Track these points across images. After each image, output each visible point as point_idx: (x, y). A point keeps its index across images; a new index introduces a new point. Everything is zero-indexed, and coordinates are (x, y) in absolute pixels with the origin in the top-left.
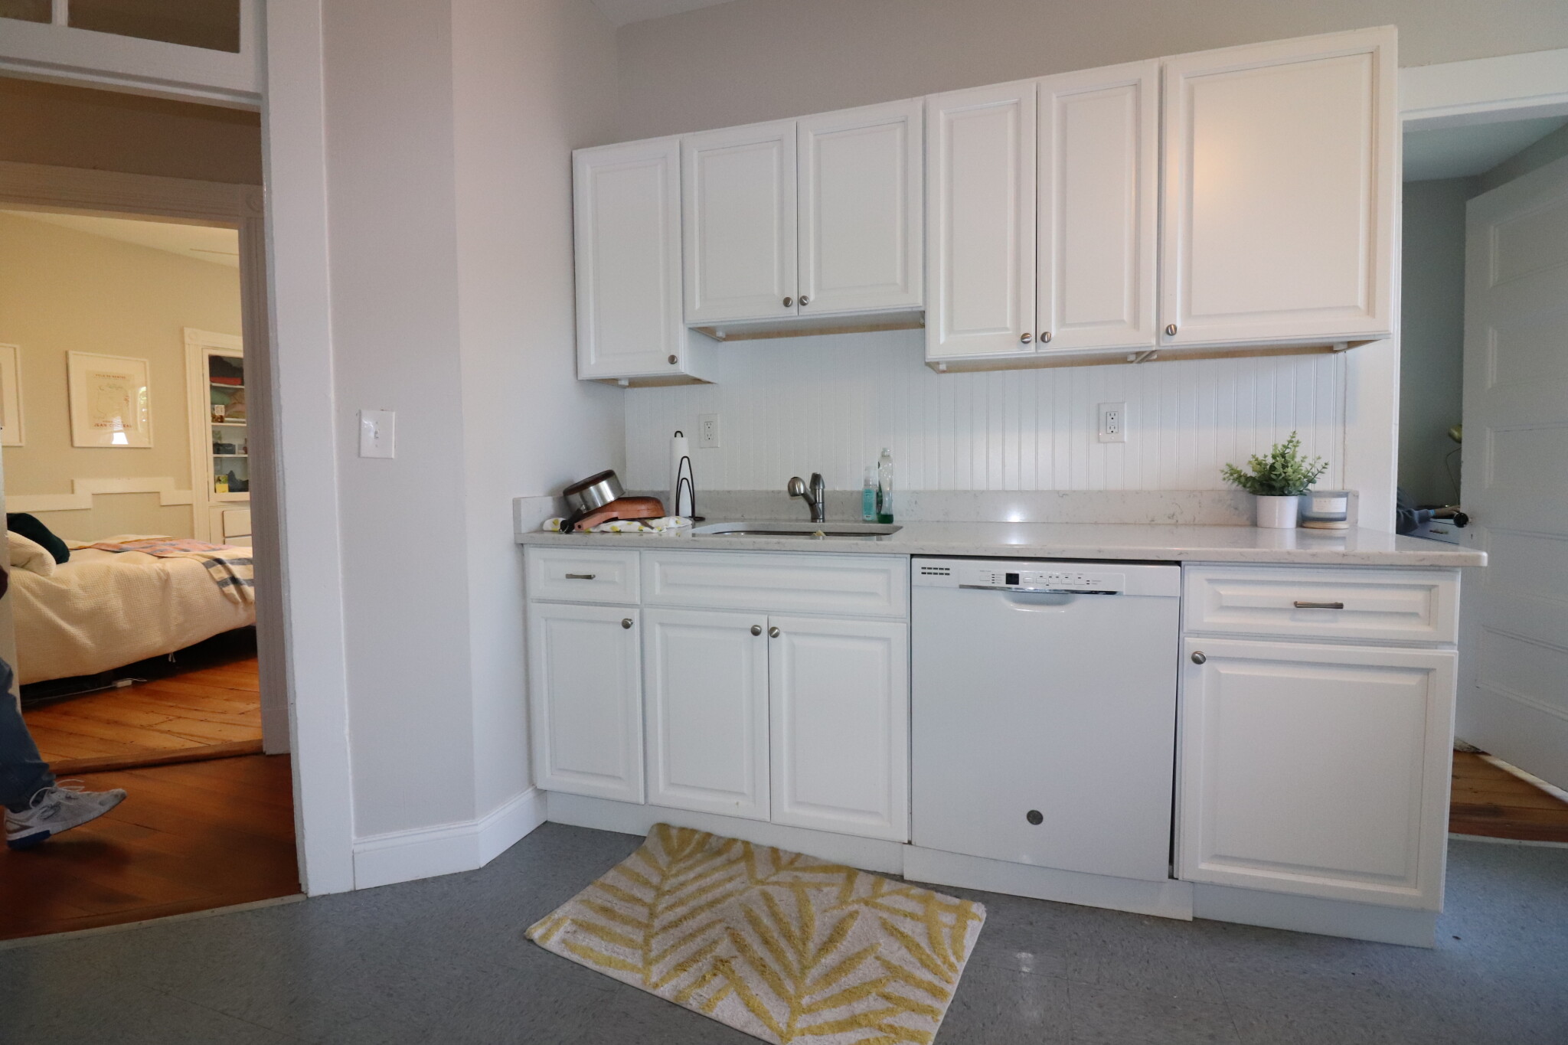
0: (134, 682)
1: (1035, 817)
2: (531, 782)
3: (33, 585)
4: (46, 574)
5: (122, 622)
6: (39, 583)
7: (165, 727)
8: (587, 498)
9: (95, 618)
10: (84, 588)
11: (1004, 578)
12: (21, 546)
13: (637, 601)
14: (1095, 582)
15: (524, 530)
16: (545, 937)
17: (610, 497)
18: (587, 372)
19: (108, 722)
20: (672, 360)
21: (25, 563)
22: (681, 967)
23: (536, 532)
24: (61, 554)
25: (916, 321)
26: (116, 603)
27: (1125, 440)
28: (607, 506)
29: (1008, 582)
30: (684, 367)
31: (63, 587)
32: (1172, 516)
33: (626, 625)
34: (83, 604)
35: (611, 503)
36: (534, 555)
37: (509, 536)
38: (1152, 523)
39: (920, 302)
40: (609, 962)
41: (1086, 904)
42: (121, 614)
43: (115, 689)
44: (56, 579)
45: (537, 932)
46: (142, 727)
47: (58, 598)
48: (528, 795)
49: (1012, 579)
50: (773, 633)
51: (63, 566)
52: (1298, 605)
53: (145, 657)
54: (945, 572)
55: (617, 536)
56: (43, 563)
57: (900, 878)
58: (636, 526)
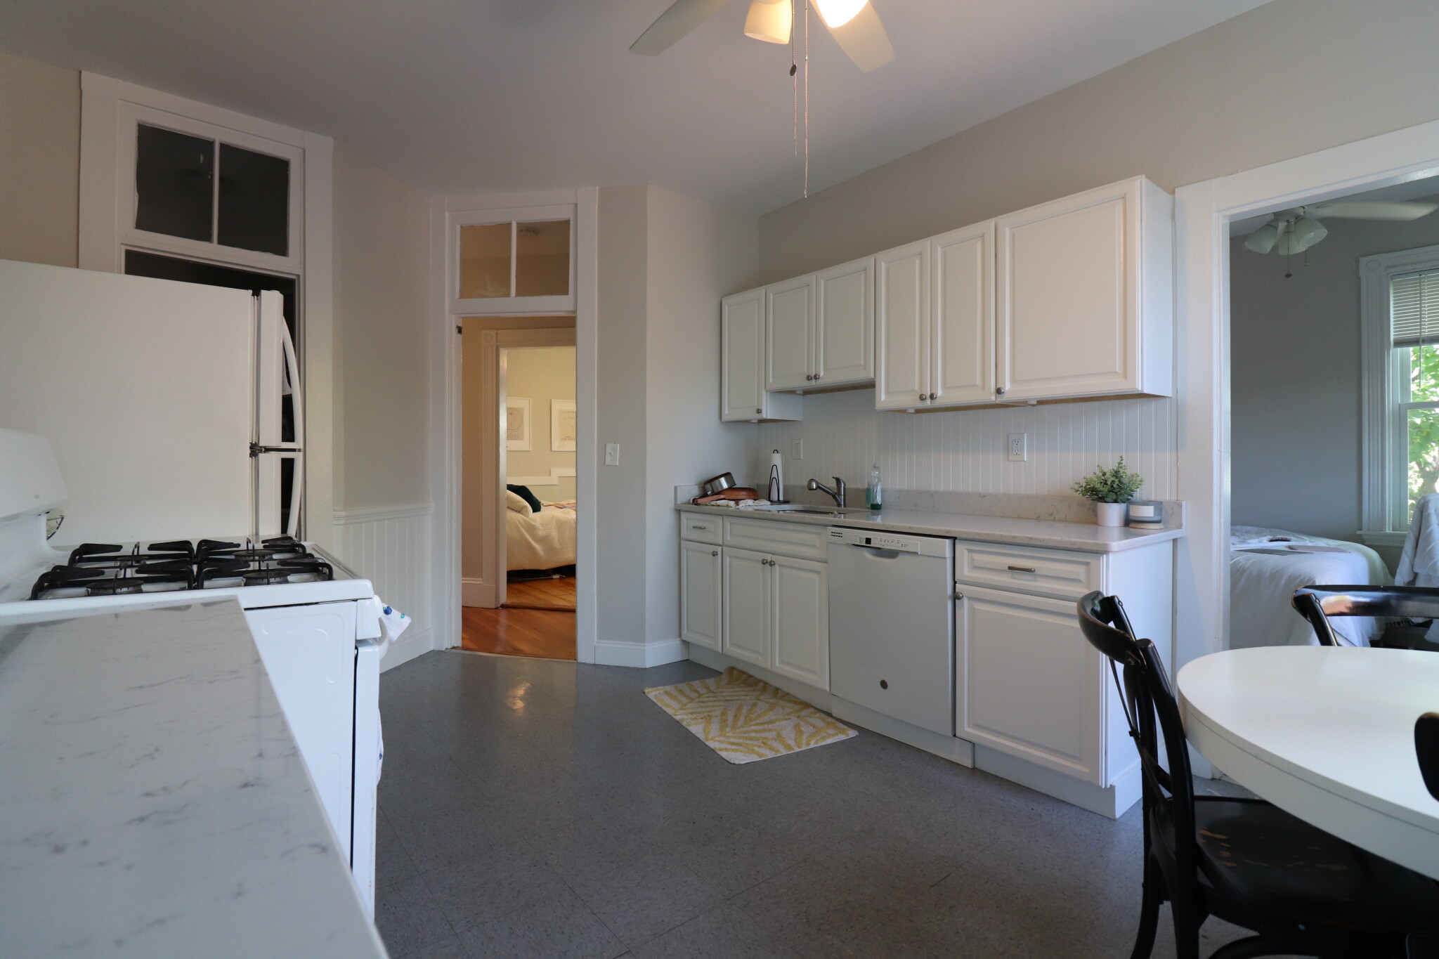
0: (560, 577)
1: (884, 685)
2: (680, 636)
3: (522, 522)
4: (527, 517)
5: (557, 545)
6: (525, 521)
7: (562, 597)
8: (714, 486)
9: (544, 540)
10: (542, 525)
11: (865, 540)
12: (519, 502)
13: (721, 543)
14: (906, 546)
15: (679, 502)
16: (649, 692)
17: (725, 486)
18: (724, 419)
19: (543, 592)
20: (759, 411)
21: (520, 510)
22: (692, 713)
23: (686, 503)
24: (536, 507)
25: (870, 385)
26: (555, 534)
27: (1025, 459)
28: (722, 491)
29: (866, 543)
30: (767, 414)
31: (533, 523)
32: (1051, 515)
33: (715, 554)
34: (541, 533)
35: (726, 489)
36: (683, 515)
37: (671, 505)
38: (1038, 519)
39: (872, 376)
40: (666, 705)
41: (928, 750)
42: (556, 540)
43: (552, 579)
44: (532, 519)
45: (646, 690)
46: (554, 596)
47: (531, 528)
48: (677, 642)
49: (868, 541)
50: (772, 564)
51: (537, 514)
52: (1010, 568)
53: (565, 564)
54: (839, 535)
55: (718, 508)
56: (527, 511)
57: (830, 715)
58: (732, 503)
